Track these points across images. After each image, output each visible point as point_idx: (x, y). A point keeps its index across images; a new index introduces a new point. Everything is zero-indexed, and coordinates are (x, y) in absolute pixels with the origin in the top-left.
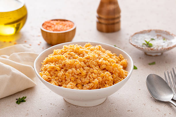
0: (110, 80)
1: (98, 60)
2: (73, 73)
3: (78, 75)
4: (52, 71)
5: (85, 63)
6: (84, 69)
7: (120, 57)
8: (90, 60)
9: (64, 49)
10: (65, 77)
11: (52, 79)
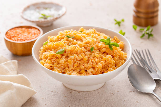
0: (113, 64)
1: (97, 44)
2: (75, 59)
3: (80, 60)
4: (53, 59)
5: (86, 48)
6: (85, 55)
7: (115, 39)
8: (90, 45)
9: (60, 36)
10: (68, 64)
11: (54, 67)
